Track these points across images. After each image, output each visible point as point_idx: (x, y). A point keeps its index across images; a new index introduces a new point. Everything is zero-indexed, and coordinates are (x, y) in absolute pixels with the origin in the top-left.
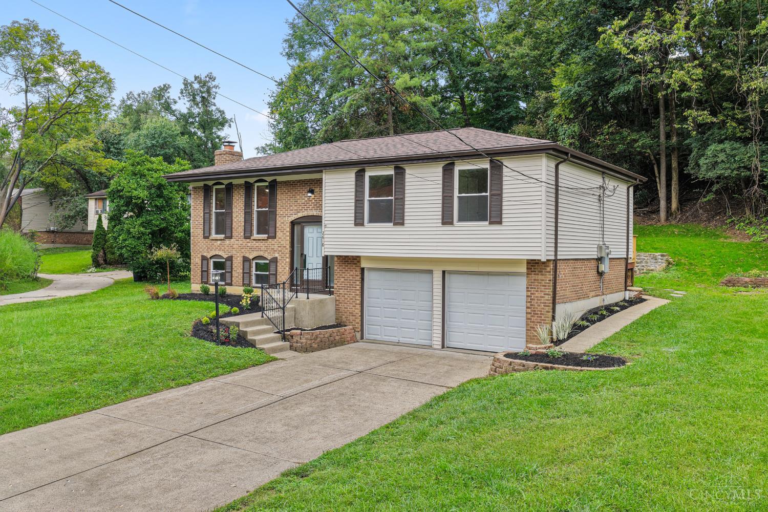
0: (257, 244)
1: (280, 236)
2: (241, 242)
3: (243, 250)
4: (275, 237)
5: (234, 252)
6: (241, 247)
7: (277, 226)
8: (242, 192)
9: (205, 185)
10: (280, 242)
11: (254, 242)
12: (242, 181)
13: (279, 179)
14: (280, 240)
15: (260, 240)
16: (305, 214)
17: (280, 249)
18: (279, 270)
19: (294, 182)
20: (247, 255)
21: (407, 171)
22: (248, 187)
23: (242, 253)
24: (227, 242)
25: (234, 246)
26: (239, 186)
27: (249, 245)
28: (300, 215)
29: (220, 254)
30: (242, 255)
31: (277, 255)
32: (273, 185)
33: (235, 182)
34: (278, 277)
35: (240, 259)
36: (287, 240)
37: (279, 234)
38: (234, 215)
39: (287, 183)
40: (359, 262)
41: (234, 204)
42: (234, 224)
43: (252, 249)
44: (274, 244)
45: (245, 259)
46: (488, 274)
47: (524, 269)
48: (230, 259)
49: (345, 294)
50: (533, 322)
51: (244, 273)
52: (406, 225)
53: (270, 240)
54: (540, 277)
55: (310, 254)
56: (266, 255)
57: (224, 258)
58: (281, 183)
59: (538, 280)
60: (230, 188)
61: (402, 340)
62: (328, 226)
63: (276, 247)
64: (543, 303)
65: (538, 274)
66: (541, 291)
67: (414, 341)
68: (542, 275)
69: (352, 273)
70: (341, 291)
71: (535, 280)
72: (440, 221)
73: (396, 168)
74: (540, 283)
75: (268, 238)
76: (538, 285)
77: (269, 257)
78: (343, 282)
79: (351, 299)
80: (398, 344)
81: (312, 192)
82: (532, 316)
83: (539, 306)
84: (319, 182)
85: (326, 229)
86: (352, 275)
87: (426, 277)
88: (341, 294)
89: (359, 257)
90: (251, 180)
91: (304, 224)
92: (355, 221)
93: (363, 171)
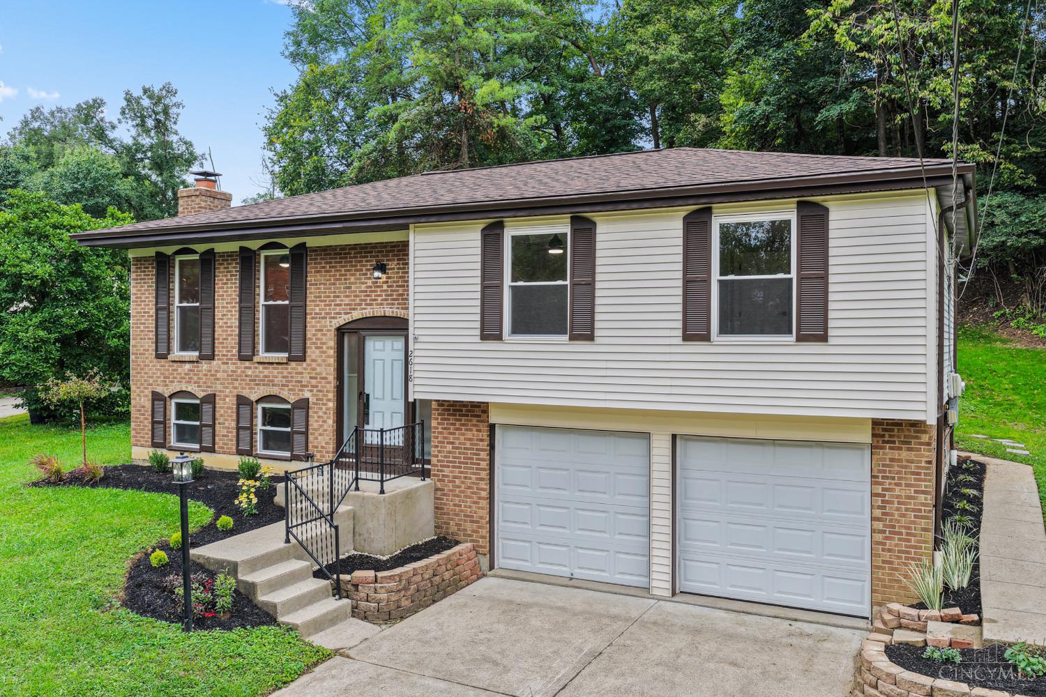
0: (266, 372)
1: (314, 357)
2: (232, 367)
3: (236, 384)
4: (303, 359)
5: (219, 387)
6: (233, 377)
7: (309, 335)
8: (235, 268)
9: (158, 254)
10: (314, 369)
11: (261, 367)
12: (234, 247)
13: (312, 242)
14: (314, 365)
15: (272, 363)
16: (368, 312)
17: (314, 382)
18: (313, 423)
19: (343, 248)
20: (245, 393)
21: (600, 229)
22: (247, 260)
23: (235, 388)
24: (204, 366)
25: (219, 375)
26: (229, 255)
27: (249, 372)
28: (356, 315)
29: (189, 389)
30: (235, 392)
31: (307, 395)
32: (299, 256)
33: (220, 248)
34: (311, 438)
35: (231, 401)
36: (329, 365)
37: (312, 352)
38: (218, 314)
39: (326, 251)
40: (486, 412)
41: (219, 291)
42: (218, 331)
43: (255, 382)
44: (301, 373)
45: (242, 401)
46: (774, 442)
47: (866, 437)
48: (211, 399)
49: (455, 477)
50: (889, 550)
51: (238, 429)
52: (597, 340)
53: (293, 364)
54: (904, 454)
55: (378, 394)
56: (284, 394)
57: (197, 398)
58: (316, 250)
59: (899, 460)
60: (209, 260)
61: (578, 573)
62: (421, 339)
63: (305, 379)
64: (914, 510)
65: (900, 449)
66: (907, 485)
67: (604, 576)
68: (910, 449)
69: (469, 434)
70: (447, 471)
71: (892, 460)
72: (680, 333)
73: (575, 220)
74: (906, 467)
75: (290, 359)
76: (899, 472)
77: (292, 399)
78: (450, 452)
79: (469, 488)
80: (571, 582)
81: (382, 268)
82: (887, 538)
83: (904, 516)
84: (401, 250)
85: (418, 346)
86: (470, 439)
87: (636, 446)
88: (447, 476)
89: (488, 403)
90: (254, 245)
91: (363, 333)
92: (482, 329)
93: (500, 225)
